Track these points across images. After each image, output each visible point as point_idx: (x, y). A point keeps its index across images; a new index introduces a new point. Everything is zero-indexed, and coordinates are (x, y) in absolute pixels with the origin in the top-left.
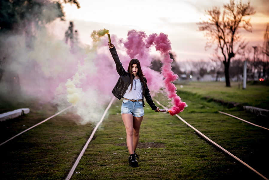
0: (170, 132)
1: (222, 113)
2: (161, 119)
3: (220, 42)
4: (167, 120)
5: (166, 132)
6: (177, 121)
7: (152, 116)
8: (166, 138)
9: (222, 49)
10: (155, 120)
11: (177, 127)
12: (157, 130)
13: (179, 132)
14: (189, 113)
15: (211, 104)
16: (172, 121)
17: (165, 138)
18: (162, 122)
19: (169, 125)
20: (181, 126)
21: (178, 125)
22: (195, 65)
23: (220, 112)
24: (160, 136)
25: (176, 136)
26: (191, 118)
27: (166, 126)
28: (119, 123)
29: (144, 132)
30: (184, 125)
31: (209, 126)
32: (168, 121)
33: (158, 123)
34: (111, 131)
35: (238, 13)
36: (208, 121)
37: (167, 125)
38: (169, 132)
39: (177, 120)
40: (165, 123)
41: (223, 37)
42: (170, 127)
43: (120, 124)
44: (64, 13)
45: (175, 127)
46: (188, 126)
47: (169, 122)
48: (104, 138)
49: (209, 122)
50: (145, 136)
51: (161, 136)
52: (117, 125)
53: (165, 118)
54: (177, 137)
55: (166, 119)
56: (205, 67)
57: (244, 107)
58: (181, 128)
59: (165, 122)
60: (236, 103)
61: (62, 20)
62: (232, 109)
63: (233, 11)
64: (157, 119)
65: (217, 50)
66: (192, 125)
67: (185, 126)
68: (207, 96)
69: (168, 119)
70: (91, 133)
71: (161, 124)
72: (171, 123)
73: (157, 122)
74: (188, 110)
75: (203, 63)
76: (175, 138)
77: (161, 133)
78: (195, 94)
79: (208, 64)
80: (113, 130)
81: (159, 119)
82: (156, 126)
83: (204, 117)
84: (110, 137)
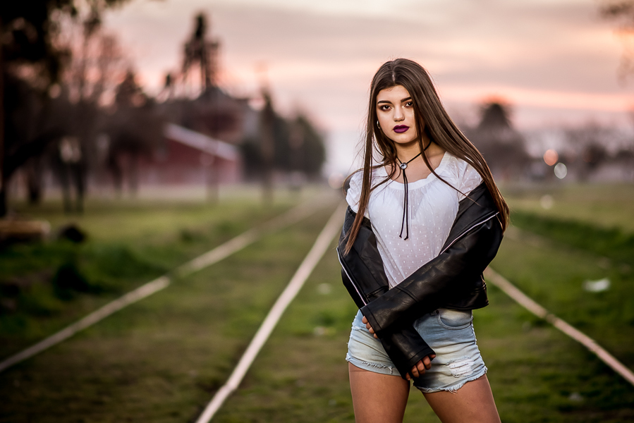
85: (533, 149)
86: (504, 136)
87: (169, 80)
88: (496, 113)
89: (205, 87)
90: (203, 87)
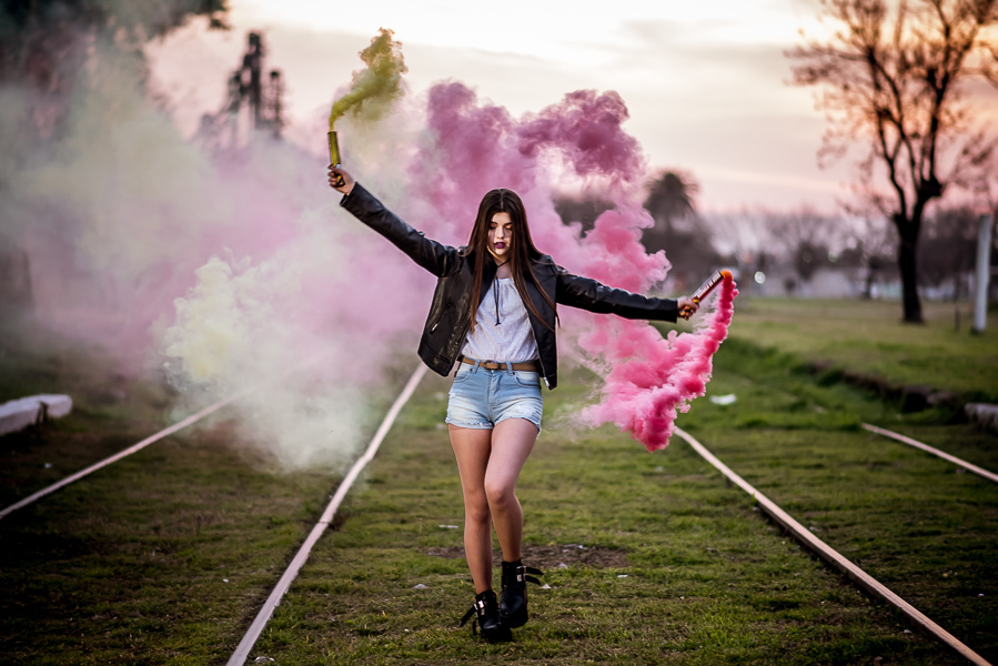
0: (654, 503)
1: (876, 430)
2: (622, 450)
3: (881, 133)
5: (636, 505)
6: (685, 463)
8: (636, 527)
9: (891, 162)
10: (596, 453)
11: (684, 486)
12: (601, 494)
13: (691, 506)
14: (740, 428)
15: (833, 394)
16: (665, 459)
17: (631, 530)
18: (623, 462)
19: (651, 475)
20: (703, 483)
21: (688, 479)
22: (778, 227)
23: (868, 427)
24: (612, 518)
25: (678, 521)
26: (745, 451)
27: (639, 481)
28: (446, 463)
29: (546, 501)
30: (712, 478)
31: (816, 482)
33: (606, 469)
34: (407, 496)
35: (962, 13)
36: (814, 461)
37: (642, 478)
38: (647, 505)
40: (634, 467)
41: (895, 111)
42: (654, 486)
43: (446, 470)
45: (676, 486)
46: (729, 483)
47: (652, 466)
48: (377, 522)
49: (819, 466)
50: (547, 520)
51: (616, 521)
52: (434, 473)
54: (682, 527)
56: (821, 235)
57: (969, 407)
58: (700, 488)
60: (935, 391)
61: (216, 24)
62: (917, 416)
63: (938, 3)
64: (603, 451)
65: (867, 166)
66: (746, 478)
67: (717, 481)
68: (819, 360)
70: (327, 502)
71: (617, 473)
72: (659, 469)
73: (603, 464)
74: (734, 416)
75: (810, 218)
76: (672, 530)
77: (616, 508)
78: (771, 352)
79: (832, 224)
80: (416, 492)
81: (612, 450)
82: (595, 479)
83: (798, 445)
84: (403, 522)
87: (208, 123)
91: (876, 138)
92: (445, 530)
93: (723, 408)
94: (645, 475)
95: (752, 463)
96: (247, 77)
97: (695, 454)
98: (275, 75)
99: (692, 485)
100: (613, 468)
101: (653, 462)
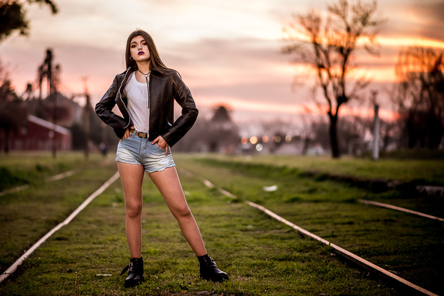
0: (258, 251)
1: (367, 202)
2: (223, 215)
3: (320, 75)
4: (238, 219)
5: (245, 253)
6: (265, 222)
7: (199, 209)
8: (251, 272)
9: (325, 87)
10: (207, 218)
11: (271, 237)
12: (218, 245)
13: (284, 253)
14: (287, 202)
16: (251, 220)
17: (248, 276)
18: (225, 223)
19: (246, 230)
20: (283, 235)
21: (272, 232)
23: (362, 201)
24: (230, 265)
25: (281, 266)
26: (297, 215)
27: (240, 235)
28: (113, 225)
29: (178, 251)
30: (288, 232)
31: (358, 233)
32: (240, 221)
33: (215, 227)
34: (79, 250)
35: (355, 21)
36: (347, 220)
37: (241, 233)
38: (252, 253)
39: (263, 219)
40: (235, 226)
41: (326, 65)
42: (252, 238)
43: (113, 230)
44: (27, 22)
45: (266, 238)
46: (303, 236)
47: (246, 225)
49: (351, 223)
50: (181, 267)
51: (234, 267)
52: (105, 232)
53: (232, 213)
55: (233, 216)
57: (418, 187)
58: (283, 239)
59: (233, 223)
60: (390, 181)
61: (22, 33)
62: (385, 194)
63: (344, 17)
64: (212, 216)
65: (314, 91)
66: (312, 231)
67: (292, 234)
68: (313, 170)
69: (239, 216)
70: (21, 255)
71: (224, 230)
72: (250, 227)
73: (214, 224)
74: (281, 196)
76: (281, 275)
77: (231, 256)
78: (284, 168)
80: (86, 246)
81: (216, 216)
82: (210, 234)
83: (328, 211)
84: (70, 271)
85: (244, 135)
86: (226, 126)
87: (29, 87)
88: (222, 113)
89: (49, 93)
90: (48, 93)
91: (318, 77)
92: (102, 277)
93: (272, 193)
94: (242, 230)
95: (307, 222)
96: (46, 68)
97: (270, 217)
98: (58, 67)
99: (277, 237)
100: (221, 227)
101: (244, 222)
